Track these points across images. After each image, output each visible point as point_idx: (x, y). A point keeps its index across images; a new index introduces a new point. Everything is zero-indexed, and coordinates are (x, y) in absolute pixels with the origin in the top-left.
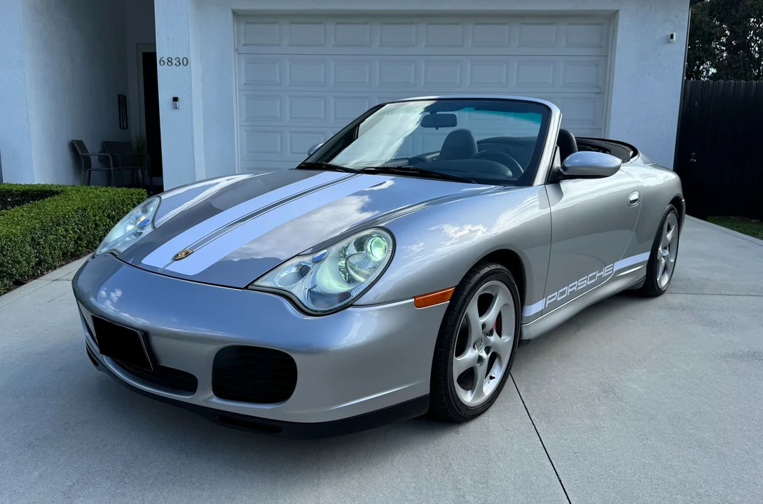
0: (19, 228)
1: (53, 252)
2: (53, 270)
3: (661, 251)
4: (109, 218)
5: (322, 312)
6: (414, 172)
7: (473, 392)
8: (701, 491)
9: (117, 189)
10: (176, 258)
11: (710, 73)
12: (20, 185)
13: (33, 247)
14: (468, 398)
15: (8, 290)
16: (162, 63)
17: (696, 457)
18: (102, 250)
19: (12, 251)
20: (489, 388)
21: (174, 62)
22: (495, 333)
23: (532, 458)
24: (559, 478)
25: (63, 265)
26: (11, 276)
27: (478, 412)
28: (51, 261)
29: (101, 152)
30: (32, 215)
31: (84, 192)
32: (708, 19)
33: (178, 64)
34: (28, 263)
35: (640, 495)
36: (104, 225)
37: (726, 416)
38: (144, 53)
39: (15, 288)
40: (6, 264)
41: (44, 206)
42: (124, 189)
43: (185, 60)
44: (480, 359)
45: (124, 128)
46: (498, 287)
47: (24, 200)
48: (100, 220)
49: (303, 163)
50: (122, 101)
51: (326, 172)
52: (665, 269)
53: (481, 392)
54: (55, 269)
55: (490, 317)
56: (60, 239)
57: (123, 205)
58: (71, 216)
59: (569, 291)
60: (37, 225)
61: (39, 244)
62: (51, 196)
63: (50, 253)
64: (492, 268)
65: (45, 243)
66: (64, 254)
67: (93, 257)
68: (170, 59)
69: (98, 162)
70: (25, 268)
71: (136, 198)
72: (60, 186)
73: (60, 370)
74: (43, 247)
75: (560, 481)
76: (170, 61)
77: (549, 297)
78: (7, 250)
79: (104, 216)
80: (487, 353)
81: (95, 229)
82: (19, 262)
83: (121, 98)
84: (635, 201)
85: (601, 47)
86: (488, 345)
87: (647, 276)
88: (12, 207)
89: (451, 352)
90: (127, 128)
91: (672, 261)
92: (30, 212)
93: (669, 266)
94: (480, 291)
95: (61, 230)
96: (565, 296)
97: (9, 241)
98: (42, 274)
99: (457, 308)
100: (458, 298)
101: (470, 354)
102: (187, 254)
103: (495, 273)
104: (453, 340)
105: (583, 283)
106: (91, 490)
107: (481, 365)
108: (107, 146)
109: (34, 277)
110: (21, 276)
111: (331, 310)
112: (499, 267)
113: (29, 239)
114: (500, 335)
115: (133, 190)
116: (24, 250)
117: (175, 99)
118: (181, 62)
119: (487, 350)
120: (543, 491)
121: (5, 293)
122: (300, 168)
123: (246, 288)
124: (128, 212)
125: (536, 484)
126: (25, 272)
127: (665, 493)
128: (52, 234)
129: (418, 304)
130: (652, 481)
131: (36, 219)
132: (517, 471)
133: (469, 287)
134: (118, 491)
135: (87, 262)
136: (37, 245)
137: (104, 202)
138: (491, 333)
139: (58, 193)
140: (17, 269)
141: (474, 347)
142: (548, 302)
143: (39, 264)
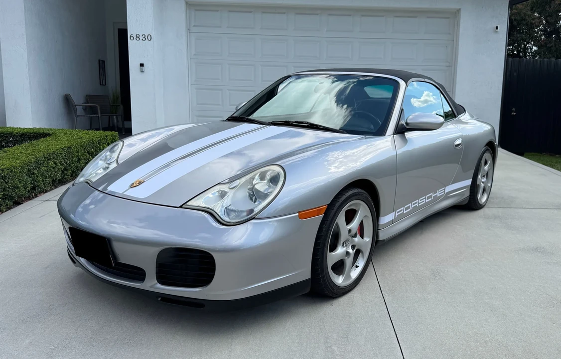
0: (18, 162)
1: (44, 180)
2: (44, 193)
3: (481, 179)
4: (89, 154)
5: (234, 223)
6: (306, 125)
7: (343, 276)
8: (487, 339)
9: (95, 132)
10: (132, 186)
11: (533, 50)
12: (20, 128)
13: (29, 176)
14: (339, 280)
15: (9, 208)
16: (132, 38)
17: (488, 317)
18: (80, 179)
19: (13, 179)
20: (355, 274)
21: (141, 38)
22: (358, 236)
23: (379, 320)
24: (395, 333)
25: (52, 189)
26: (11, 198)
27: (347, 290)
28: (43, 186)
29: (85, 103)
30: (29, 152)
31: (70, 134)
32: (530, 13)
33: (144, 39)
34: (25, 188)
35: (448, 343)
36: (85, 159)
37: (511, 290)
38: (118, 29)
39: (14, 207)
40: (8, 189)
41: (39, 145)
42: (101, 132)
43: (149, 36)
44: (348, 253)
45: (103, 85)
46: (360, 204)
47: (22, 140)
48: (82, 155)
49: (231, 117)
50: (102, 65)
51: (245, 124)
52: (484, 190)
53: (349, 276)
54: (46, 192)
55: (355, 224)
56: (50, 170)
57: (100, 144)
58: (59, 152)
59: (412, 206)
60: (32, 160)
61: (33, 174)
62: (44, 137)
63: (43, 181)
64: (355, 192)
65: (39, 173)
66: (53, 181)
67: (73, 185)
68: (138, 36)
69: (83, 111)
70: (23, 192)
71: (110, 139)
72: (51, 130)
73: (48, 267)
74: (37, 176)
75: (396, 335)
76: (138, 37)
77: (397, 211)
78: (9, 178)
79: (85, 152)
80: (353, 250)
81: (78, 162)
82: (18, 188)
83: (101, 62)
84: (459, 145)
85: (450, 34)
86: (354, 244)
87: (470, 195)
88: (14, 146)
89: (325, 249)
90: (106, 85)
91: (489, 185)
92: (27, 150)
93: (487, 189)
94: (346, 208)
95: (51, 163)
96: (410, 209)
97: (11, 172)
98: (36, 196)
99: (329, 219)
100: (330, 212)
101: (340, 250)
102: (140, 183)
103: (356, 195)
104: (327, 241)
105: (422, 201)
106: (68, 351)
107: (348, 258)
108: (89, 98)
109: (30, 198)
110: (19, 197)
111: (240, 222)
112: (360, 190)
113: (26, 170)
114: (362, 237)
115: (107, 133)
116: (22, 179)
117: (142, 65)
118: (146, 37)
119: (353, 247)
120: (384, 342)
121: (6, 211)
122: (229, 120)
123: (181, 207)
124: (103, 149)
125: (380, 337)
126: (23, 195)
127: (464, 341)
128: (44, 166)
129: (301, 217)
130: (456, 334)
131: (32, 155)
132: (369, 329)
133: (338, 204)
134: (88, 352)
135: (69, 189)
136: (32, 174)
137: (85, 142)
138: (355, 236)
139: (49, 135)
140: (16, 193)
141: (343, 246)
142: (397, 214)
143: (33, 188)
